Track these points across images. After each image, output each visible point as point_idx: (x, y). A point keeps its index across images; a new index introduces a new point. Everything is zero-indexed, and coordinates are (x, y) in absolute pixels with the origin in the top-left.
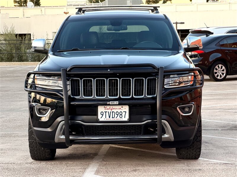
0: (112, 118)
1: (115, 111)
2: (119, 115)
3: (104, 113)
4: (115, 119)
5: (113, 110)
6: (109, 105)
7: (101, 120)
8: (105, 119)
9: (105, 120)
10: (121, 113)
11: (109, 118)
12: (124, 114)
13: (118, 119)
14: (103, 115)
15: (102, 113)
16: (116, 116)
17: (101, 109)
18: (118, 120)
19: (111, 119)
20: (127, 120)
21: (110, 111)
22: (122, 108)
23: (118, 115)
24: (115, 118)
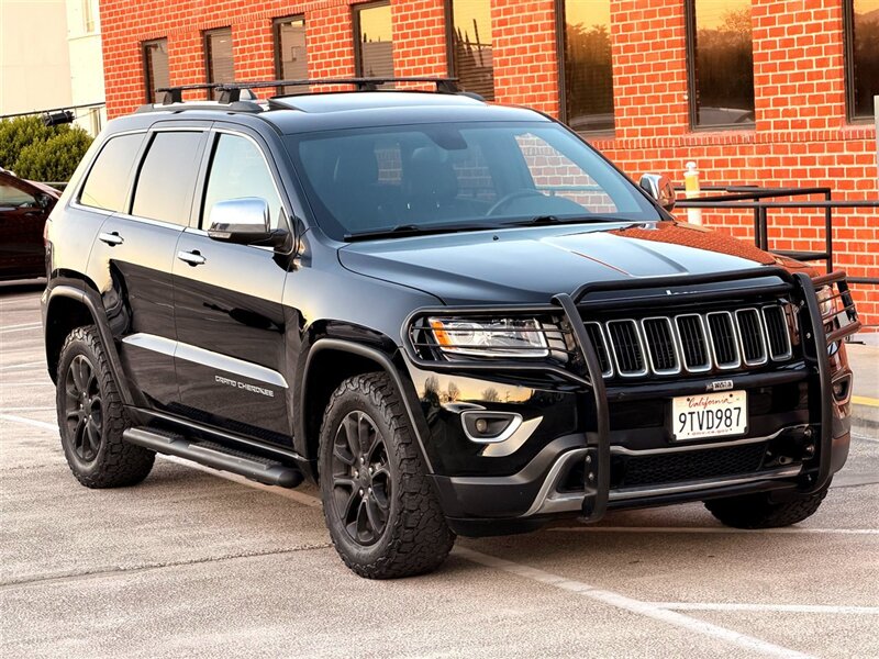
0: (708, 428)
1: (714, 408)
2: (724, 418)
3: (689, 417)
4: (714, 433)
5: (708, 408)
6: (711, 391)
7: (680, 437)
8: (691, 433)
9: (691, 437)
10: (728, 415)
11: (699, 430)
12: (735, 413)
13: (723, 431)
14: (684, 422)
15: (683, 417)
16: (717, 421)
17: (680, 406)
18: (721, 434)
19: (706, 433)
20: (743, 432)
21: (700, 409)
22: (730, 399)
23: (721, 418)
24: (714, 429)
